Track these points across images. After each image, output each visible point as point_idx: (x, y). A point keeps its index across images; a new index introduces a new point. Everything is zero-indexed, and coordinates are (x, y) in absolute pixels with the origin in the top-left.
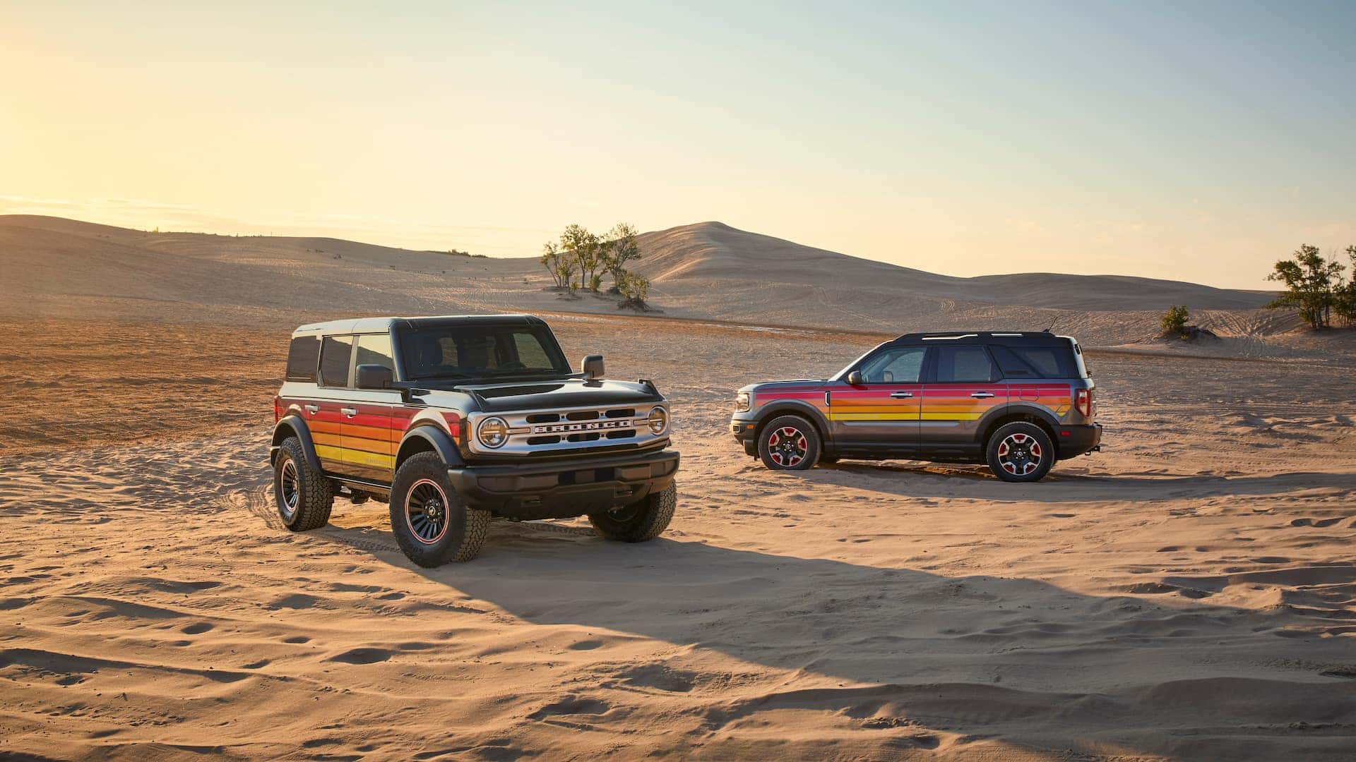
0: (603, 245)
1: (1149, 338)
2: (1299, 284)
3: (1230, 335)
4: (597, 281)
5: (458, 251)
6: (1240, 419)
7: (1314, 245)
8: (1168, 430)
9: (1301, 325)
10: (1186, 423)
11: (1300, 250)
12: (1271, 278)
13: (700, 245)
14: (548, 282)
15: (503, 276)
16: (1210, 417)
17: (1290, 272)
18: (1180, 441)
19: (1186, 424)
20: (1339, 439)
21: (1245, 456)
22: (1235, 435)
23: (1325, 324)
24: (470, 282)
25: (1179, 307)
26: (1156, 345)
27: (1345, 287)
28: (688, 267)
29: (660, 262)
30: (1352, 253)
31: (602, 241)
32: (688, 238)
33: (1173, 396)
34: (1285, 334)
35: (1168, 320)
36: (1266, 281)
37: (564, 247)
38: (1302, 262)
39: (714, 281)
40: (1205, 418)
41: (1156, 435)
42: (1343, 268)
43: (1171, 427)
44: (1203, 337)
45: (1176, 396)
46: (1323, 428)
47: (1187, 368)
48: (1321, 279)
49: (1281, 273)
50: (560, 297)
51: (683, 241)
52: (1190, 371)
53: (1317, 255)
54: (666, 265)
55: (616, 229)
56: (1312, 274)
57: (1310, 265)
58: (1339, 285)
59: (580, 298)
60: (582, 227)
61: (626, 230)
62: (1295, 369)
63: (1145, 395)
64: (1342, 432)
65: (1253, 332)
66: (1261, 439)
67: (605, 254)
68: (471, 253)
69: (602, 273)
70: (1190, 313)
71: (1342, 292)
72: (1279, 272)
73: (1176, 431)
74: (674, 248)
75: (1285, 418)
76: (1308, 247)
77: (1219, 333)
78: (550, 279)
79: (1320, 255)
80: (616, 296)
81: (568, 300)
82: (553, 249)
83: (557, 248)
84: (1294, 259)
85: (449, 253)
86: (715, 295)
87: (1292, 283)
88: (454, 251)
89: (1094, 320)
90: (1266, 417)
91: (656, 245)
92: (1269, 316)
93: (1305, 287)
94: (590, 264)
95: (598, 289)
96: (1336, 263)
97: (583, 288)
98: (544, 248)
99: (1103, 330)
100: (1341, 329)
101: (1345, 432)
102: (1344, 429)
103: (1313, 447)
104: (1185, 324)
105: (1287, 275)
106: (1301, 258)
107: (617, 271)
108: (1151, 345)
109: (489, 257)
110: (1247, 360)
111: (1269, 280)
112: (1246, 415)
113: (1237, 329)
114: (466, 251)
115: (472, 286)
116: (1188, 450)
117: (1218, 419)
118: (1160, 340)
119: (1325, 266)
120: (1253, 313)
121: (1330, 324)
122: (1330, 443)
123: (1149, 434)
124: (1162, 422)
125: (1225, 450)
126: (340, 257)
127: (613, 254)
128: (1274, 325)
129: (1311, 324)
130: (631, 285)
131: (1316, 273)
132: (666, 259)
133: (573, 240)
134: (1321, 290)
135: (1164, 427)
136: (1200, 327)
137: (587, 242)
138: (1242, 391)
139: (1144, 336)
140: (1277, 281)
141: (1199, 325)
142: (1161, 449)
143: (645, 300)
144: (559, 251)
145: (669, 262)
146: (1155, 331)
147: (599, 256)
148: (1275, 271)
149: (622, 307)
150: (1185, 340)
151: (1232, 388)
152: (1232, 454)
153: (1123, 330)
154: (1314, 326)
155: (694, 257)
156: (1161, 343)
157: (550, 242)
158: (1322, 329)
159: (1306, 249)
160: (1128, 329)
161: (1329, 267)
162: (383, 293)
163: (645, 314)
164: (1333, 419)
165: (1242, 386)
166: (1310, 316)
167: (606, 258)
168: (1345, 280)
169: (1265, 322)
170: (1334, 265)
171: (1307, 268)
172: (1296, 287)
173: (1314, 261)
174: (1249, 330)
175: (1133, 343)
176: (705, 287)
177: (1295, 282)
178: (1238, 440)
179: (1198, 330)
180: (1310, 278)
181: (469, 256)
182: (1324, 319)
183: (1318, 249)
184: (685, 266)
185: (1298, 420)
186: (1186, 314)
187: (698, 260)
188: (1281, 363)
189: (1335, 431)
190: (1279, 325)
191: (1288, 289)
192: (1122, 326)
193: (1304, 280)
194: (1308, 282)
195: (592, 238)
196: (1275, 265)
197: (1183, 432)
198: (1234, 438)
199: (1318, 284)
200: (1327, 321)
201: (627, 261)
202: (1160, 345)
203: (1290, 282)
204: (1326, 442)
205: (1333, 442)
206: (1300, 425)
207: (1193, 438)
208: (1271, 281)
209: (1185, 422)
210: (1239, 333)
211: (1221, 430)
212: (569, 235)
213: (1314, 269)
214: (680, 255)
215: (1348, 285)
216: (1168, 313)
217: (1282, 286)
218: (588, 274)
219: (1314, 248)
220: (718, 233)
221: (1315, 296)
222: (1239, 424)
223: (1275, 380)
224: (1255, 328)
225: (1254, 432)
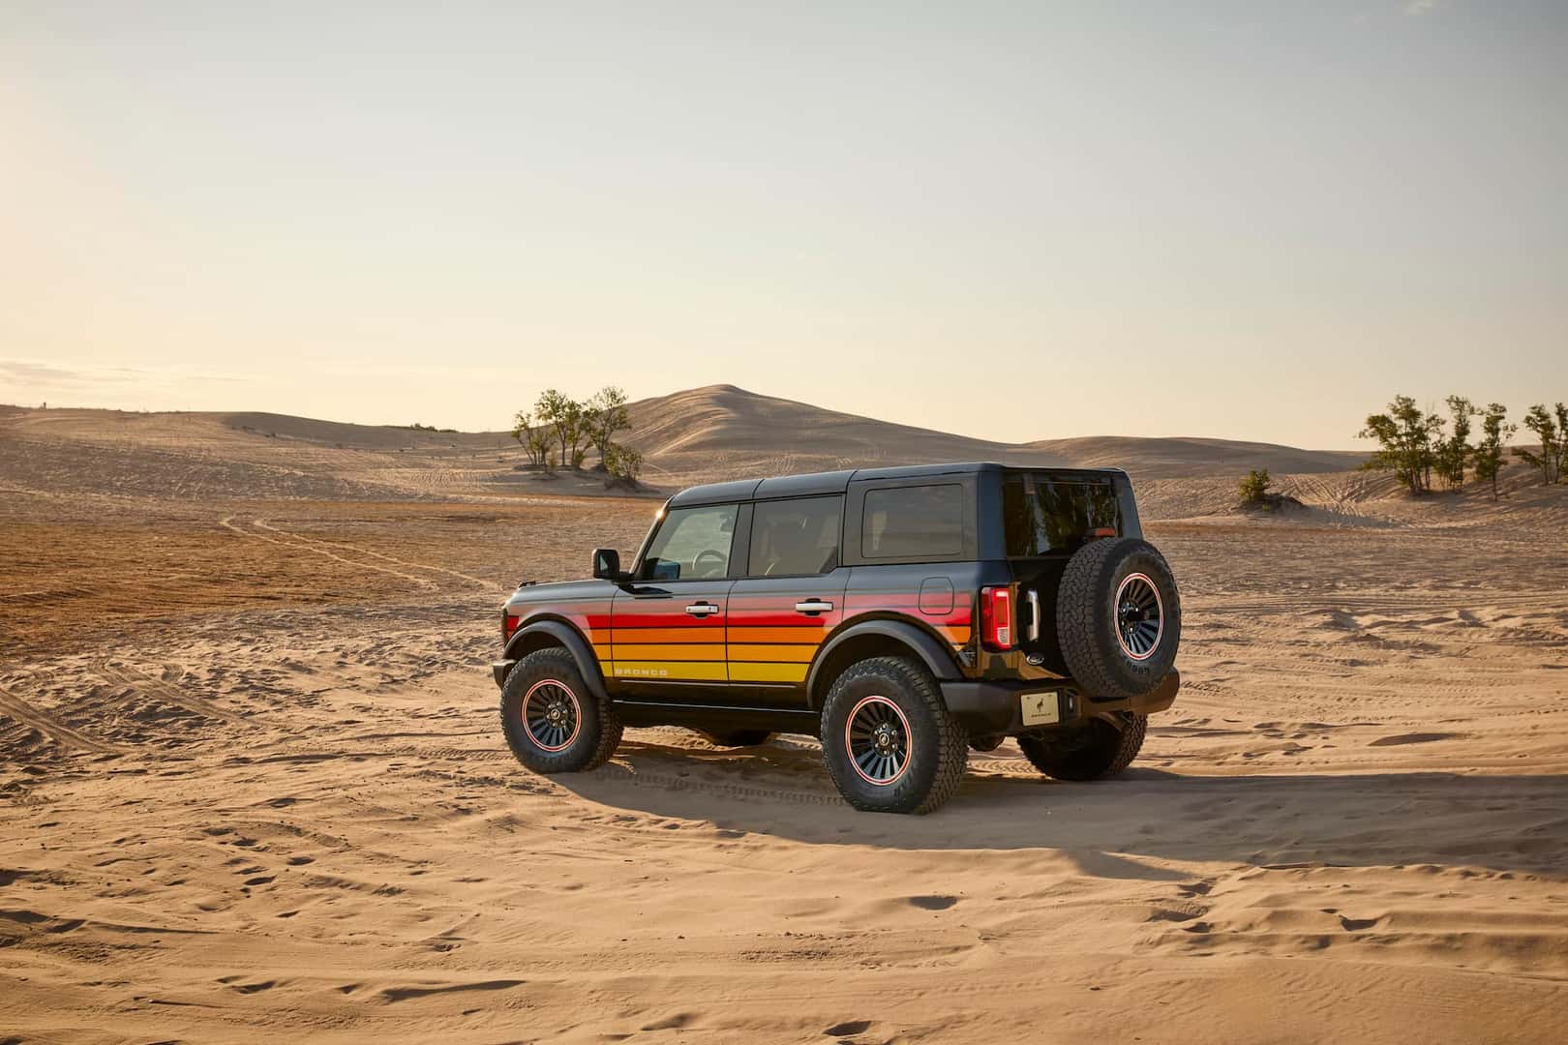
0: (586, 414)
1: (1225, 509)
2: (1394, 441)
3: (1318, 502)
4: (578, 458)
5: (422, 425)
6: (1328, 618)
7: (1409, 397)
8: (1225, 640)
9: (1398, 490)
10: (1252, 627)
11: (1394, 402)
12: (1362, 434)
13: (707, 413)
14: (521, 460)
15: (473, 453)
16: (1285, 615)
17: (1383, 428)
18: (1241, 659)
19: (1253, 629)
20: (1468, 649)
21: (1333, 683)
22: (1318, 645)
23: (1425, 488)
24: (427, 462)
25: (1259, 471)
26: (1234, 517)
27: (1446, 443)
28: (694, 438)
29: (661, 432)
30: (1453, 404)
31: (586, 408)
32: (692, 404)
33: (1247, 581)
34: (1381, 500)
35: (1247, 487)
36: (1357, 439)
37: (539, 417)
38: (1397, 415)
39: (721, 454)
40: (1278, 619)
41: (1207, 649)
42: (1443, 423)
43: (1230, 634)
44: (1287, 507)
45: (1251, 581)
46: (1443, 629)
47: (1267, 544)
48: (1419, 435)
49: (1373, 429)
50: (535, 476)
51: (688, 408)
52: (1271, 546)
53: (1413, 407)
54: (668, 436)
55: (602, 394)
56: (1409, 430)
57: (1406, 419)
58: (1439, 441)
59: (558, 477)
60: (560, 392)
61: (613, 395)
62: (1394, 540)
63: (1213, 580)
64: (1470, 635)
65: (1344, 498)
66: (1357, 651)
67: (588, 423)
68: (438, 428)
69: (586, 448)
70: (1271, 477)
71: (1443, 449)
72: (1371, 428)
73: (1235, 641)
74: (677, 417)
75: (1388, 616)
76: (1403, 399)
77: (1305, 500)
78: (523, 456)
79: (1416, 407)
80: (603, 474)
81: (544, 480)
82: (526, 420)
83: (531, 419)
84: (1387, 412)
85: (411, 428)
86: (722, 470)
87: (1386, 440)
88: (417, 426)
89: (1163, 489)
90: (1362, 615)
91: (656, 413)
92: (1361, 480)
93: (1402, 444)
94: (571, 436)
95: (581, 467)
96: (1436, 415)
97: (564, 465)
98: (514, 418)
99: (1173, 500)
100: (1444, 492)
101: (1475, 637)
102: (1473, 632)
103: (1431, 662)
104: (1266, 491)
105: (1380, 432)
106: (1395, 411)
107: (604, 446)
108: (1228, 517)
109: (461, 431)
110: (1339, 531)
111: (1360, 437)
112: (1336, 612)
113: (1327, 496)
114: (432, 425)
115: (429, 467)
116: (1250, 675)
117: (1296, 619)
118: (1239, 510)
119: (1422, 422)
120: (1343, 476)
121: (1432, 487)
122: (1456, 656)
123: (1197, 647)
124: (1218, 626)
125: (1305, 674)
126: (274, 435)
127: (598, 425)
128: (1368, 489)
129: (1409, 488)
130: (620, 461)
131: (1412, 428)
132: (667, 429)
133: (550, 409)
134: (1419, 447)
135: (1220, 634)
136: (1284, 494)
137: (567, 410)
138: (1333, 571)
139: (1221, 506)
140: (1370, 439)
141: (1283, 491)
142: (1209, 674)
143: (637, 477)
144: (533, 424)
145: (672, 433)
146: (1232, 500)
147: (582, 427)
148: (1367, 427)
149: (609, 487)
150: (1268, 510)
151: (1321, 567)
152: (1315, 681)
153: (1196, 500)
154: (1413, 490)
155: (703, 426)
156: (1240, 513)
157: (521, 412)
158: (1420, 493)
159: (1401, 401)
160: (1202, 498)
161: (1428, 421)
162: (304, 476)
163: (636, 495)
164: (1454, 614)
165: (1332, 564)
166: (1405, 478)
167: (590, 429)
168: (1446, 436)
169: (1357, 487)
170: (1433, 418)
171: (1403, 422)
172: (1391, 446)
173: (1411, 415)
174: (1339, 496)
175: (1209, 514)
176: (711, 461)
177: (1390, 439)
178: (1323, 653)
179: (1282, 498)
180: (1407, 434)
181: (436, 431)
182: (1423, 481)
183: (1414, 400)
184: (690, 437)
185: (1406, 618)
186: (1267, 479)
187: (705, 430)
188: (1378, 533)
189: (1460, 634)
190: (1373, 489)
191: (1382, 448)
192: (1195, 496)
193: (1399, 437)
194: (1404, 439)
195: (572, 405)
196: (1366, 420)
197: (1243, 642)
198: (1318, 650)
199: (1415, 442)
200: (1428, 484)
201: (616, 432)
202: (1239, 517)
203: (1384, 439)
204: (1449, 655)
205: (1461, 655)
206: (1411, 625)
207: (1257, 653)
208: (1363, 438)
209: (1251, 625)
210: (1328, 500)
211: (1298, 638)
212: (545, 402)
213: (1411, 423)
214: (685, 424)
215: (1449, 442)
216: (1247, 478)
217: (1374, 445)
218: (569, 450)
219: (1410, 400)
220: (731, 398)
221: (1413, 455)
222: (1326, 626)
223: (1372, 556)
224: (1346, 494)
225: (1346, 641)
